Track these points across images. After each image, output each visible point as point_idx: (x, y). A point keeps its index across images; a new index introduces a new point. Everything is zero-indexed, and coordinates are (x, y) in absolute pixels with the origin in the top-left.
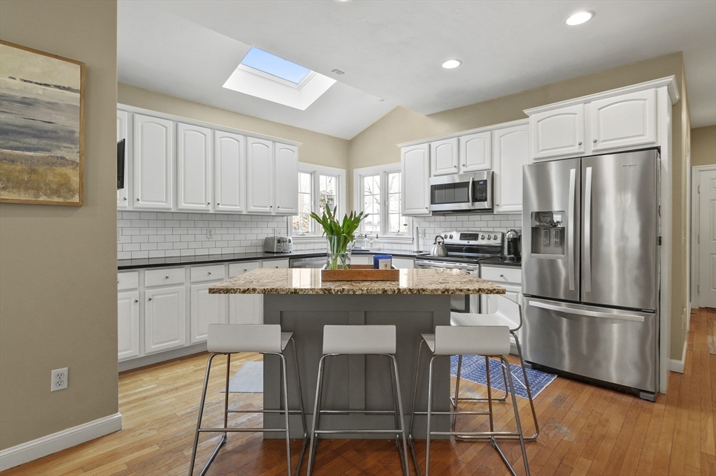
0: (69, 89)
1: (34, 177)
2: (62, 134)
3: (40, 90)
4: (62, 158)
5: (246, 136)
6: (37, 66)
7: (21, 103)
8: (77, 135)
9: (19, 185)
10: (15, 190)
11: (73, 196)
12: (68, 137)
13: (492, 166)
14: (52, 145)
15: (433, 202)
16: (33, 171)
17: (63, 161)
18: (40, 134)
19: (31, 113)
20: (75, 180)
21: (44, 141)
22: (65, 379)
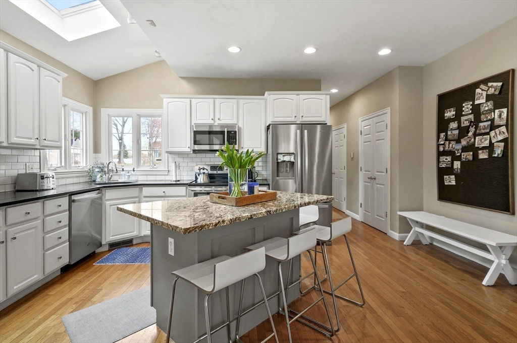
13: (238, 122)
15: (195, 143)
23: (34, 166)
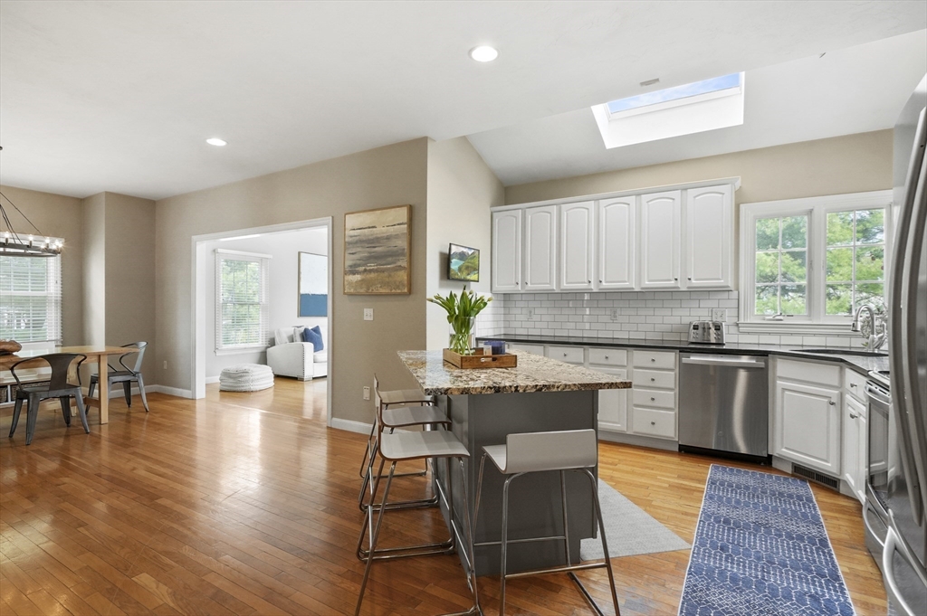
0: (403, 224)
1: (390, 279)
2: (400, 252)
4: (400, 266)
8: (407, 251)
9: (385, 284)
10: (384, 287)
11: (405, 289)
14: (396, 260)
16: (390, 276)
17: (401, 268)
18: (393, 254)
20: (406, 278)
21: (394, 258)
23: (727, 312)
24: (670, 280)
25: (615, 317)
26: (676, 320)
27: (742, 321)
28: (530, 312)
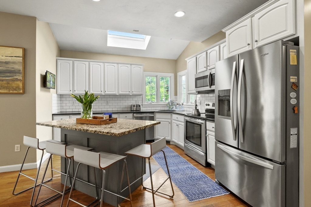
0: (19, 57)
1: (9, 85)
2: (17, 71)
3: (10, 58)
4: (17, 79)
5: (118, 64)
6: (9, 51)
7: (5, 63)
8: (21, 71)
9: (4, 88)
10: (3, 89)
11: (20, 91)
12: (18, 72)
14: (14, 75)
15: (196, 87)
16: (8, 83)
17: (17, 80)
18: (11, 72)
19: (8, 66)
20: (21, 85)
21: (11, 74)
22: (19, 148)
23: (140, 102)
24: (127, 92)
25: (108, 103)
26: (127, 104)
27: (143, 104)
28: (73, 102)
